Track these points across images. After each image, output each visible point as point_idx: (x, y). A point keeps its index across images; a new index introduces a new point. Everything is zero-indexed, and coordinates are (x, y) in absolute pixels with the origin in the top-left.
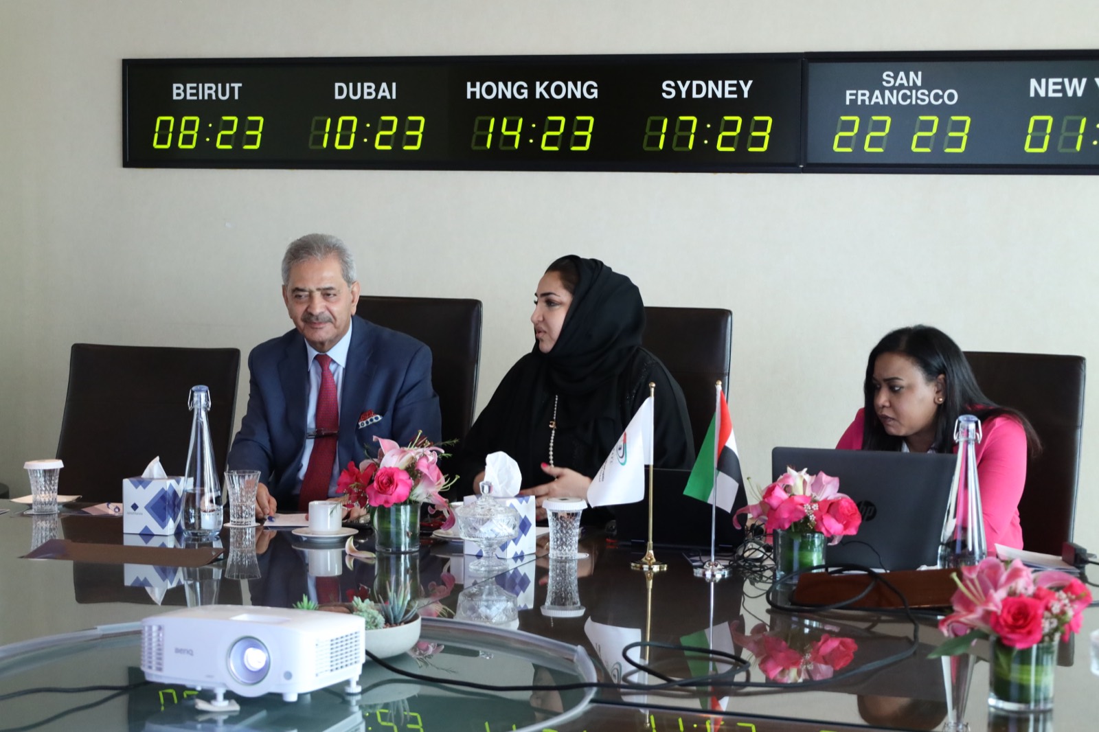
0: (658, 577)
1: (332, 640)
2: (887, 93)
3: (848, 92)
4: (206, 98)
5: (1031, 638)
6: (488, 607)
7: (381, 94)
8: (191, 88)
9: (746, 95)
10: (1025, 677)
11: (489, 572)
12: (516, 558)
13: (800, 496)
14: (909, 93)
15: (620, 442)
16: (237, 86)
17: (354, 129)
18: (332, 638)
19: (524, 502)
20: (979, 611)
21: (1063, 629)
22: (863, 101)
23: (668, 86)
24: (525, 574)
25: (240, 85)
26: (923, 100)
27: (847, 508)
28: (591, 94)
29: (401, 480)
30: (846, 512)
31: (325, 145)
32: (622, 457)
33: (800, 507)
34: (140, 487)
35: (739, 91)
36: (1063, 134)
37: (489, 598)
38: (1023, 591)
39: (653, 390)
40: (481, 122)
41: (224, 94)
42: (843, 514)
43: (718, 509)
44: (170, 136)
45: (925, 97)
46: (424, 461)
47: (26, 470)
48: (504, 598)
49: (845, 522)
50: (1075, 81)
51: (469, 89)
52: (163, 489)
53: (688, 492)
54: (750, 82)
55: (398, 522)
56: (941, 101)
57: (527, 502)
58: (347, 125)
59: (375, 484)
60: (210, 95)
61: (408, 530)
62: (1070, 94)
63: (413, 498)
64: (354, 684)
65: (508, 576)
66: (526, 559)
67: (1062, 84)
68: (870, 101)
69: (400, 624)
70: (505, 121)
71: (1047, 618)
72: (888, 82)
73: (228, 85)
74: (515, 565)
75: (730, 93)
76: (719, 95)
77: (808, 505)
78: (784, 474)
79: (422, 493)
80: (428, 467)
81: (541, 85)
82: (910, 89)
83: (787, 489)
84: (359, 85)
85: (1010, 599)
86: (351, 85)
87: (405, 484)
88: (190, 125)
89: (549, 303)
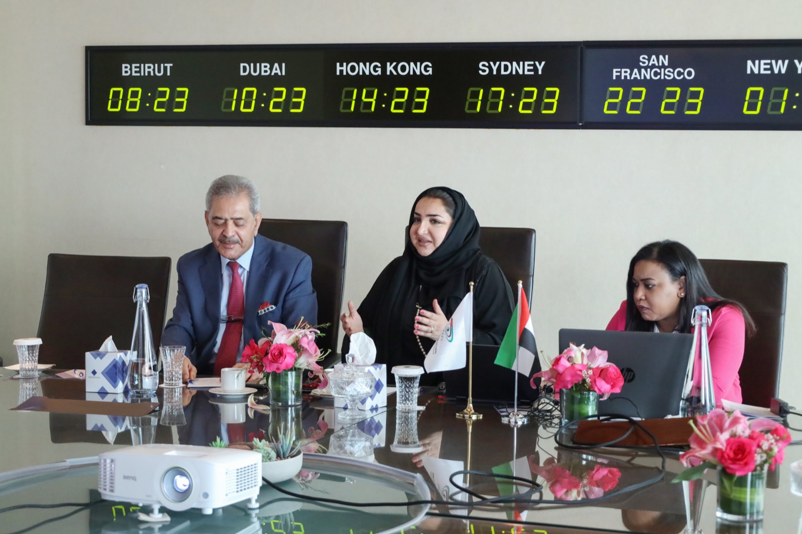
0: (476, 424)
1: (238, 470)
2: (643, 71)
3: (615, 70)
4: (146, 74)
5: (747, 468)
7: (274, 72)
8: (136, 67)
9: (540, 73)
10: (742, 496)
11: (353, 420)
12: (372, 410)
13: (579, 365)
14: (659, 71)
15: (448, 326)
16: (169, 65)
17: (254, 97)
18: (238, 468)
19: (378, 369)
20: (709, 448)
21: (770, 461)
22: (626, 77)
23: (484, 65)
24: (379, 422)
25: (172, 65)
26: (669, 76)
27: (613, 373)
28: (427, 71)
29: (289, 353)
30: (613, 376)
31: (233, 109)
32: (450, 336)
33: (579, 373)
34: (98, 358)
35: (535, 69)
36: (771, 101)
38: (741, 434)
39: (472, 287)
40: (347, 92)
41: (159, 72)
42: (611, 377)
43: (519, 374)
44: (120, 102)
45: (670, 74)
46: (305, 339)
47: (15, 346)
49: (612, 384)
50: (780, 62)
51: (338, 68)
52: (115, 359)
53: (497, 362)
54: (543, 63)
55: (286, 384)
56: (682, 77)
57: (380, 369)
58: (249, 94)
59: (269, 356)
60: (149, 72)
61: (293, 389)
62: (776, 71)
63: (297, 366)
64: (253, 502)
65: (367, 423)
66: (380, 411)
67: (771, 64)
68: (631, 77)
69: (287, 458)
70: (364, 91)
71: (759, 453)
72: (644, 63)
73: (162, 65)
74: (371, 415)
75: (529, 70)
76: (521, 72)
77: (585, 371)
78: (568, 349)
79: (304, 362)
80: (308, 344)
81: (390, 65)
82: (660, 68)
83: (569, 359)
84: (258, 65)
85: (732, 439)
86: (252, 65)
87: (291, 355)
88: (135, 94)
89: (434, 221)
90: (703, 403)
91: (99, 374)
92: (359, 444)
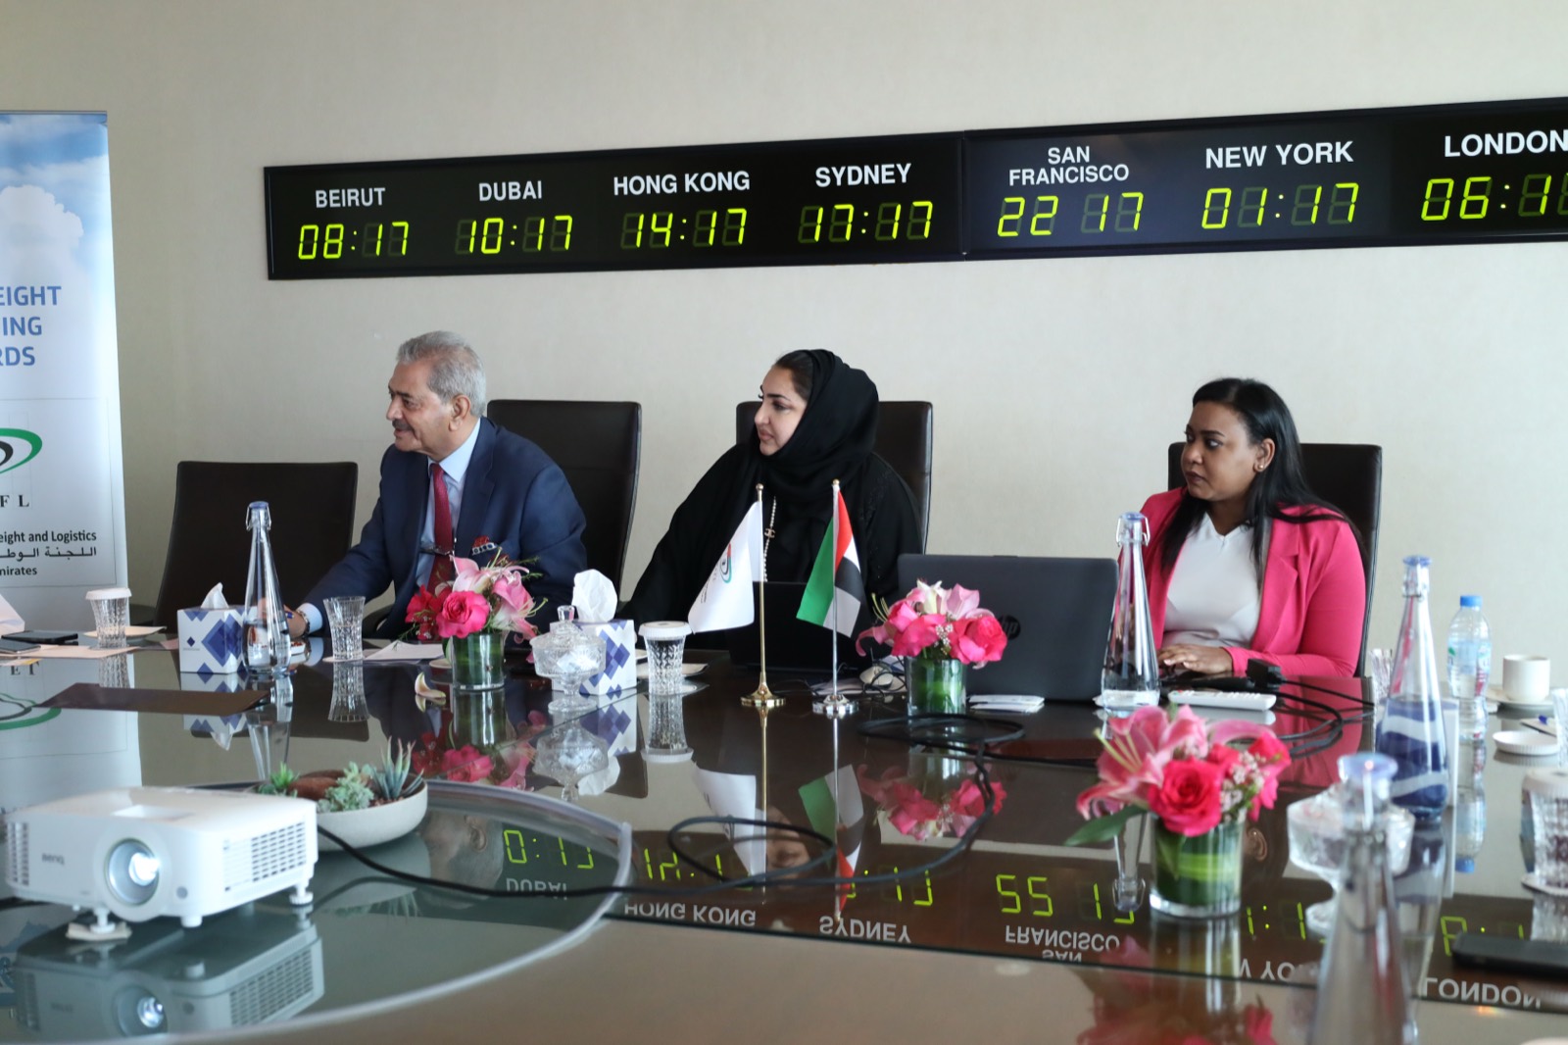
0: (774, 714)
1: (255, 839)
2: (1053, 171)
3: (1012, 172)
4: (350, 204)
5: (1205, 821)
6: (570, 755)
7: (526, 194)
8: (334, 195)
9: (904, 180)
10: (1199, 870)
11: (571, 713)
12: (610, 694)
13: (933, 615)
14: (1076, 170)
15: (724, 556)
16: (380, 190)
17: (500, 232)
18: (255, 836)
19: (619, 628)
20: (1133, 783)
21: (1249, 803)
22: (1028, 181)
23: (823, 173)
24: (623, 713)
25: (384, 189)
26: (1092, 177)
27: (988, 628)
28: (741, 184)
29: (477, 606)
30: (987, 633)
31: (471, 249)
32: (726, 573)
33: (931, 629)
34: (196, 619)
35: (897, 176)
36: (1243, 207)
37: (571, 744)
38: (1194, 751)
39: (760, 493)
40: (630, 219)
41: (367, 200)
42: (983, 635)
43: (839, 635)
44: (315, 245)
45: (1094, 174)
46: (503, 584)
47: (89, 601)
48: (590, 744)
49: (986, 646)
50: (1254, 149)
51: (617, 185)
52: (220, 621)
53: (801, 615)
54: (908, 166)
55: (477, 655)
56: (1110, 177)
57: (623, 627)
58: (494, 227)
59: (444, 612)
60: (353, 202)
61: (488, 663)
62: (1249, 163)
63: (494, 626)
64: (302, 891)
65: (601, 715)
66: (624, 695)
67: (1241, 153)
68: (1035, 181)
69: (398, 799)
70: (655, 217)
71: (1228, 790)
72: (1054, 159)
73: (371, 190)
74: (609, 702)
75: (888, 177)
76: (876, 180)
77: (940, 626)
78: (916, 589)
79: (502, 620)
80: (509, 591)
81: (690, 178)
82: (1077, 165)
83: (918, 608)
84: (504, 184)
85: (1177, 764)
86: (495, 185)
87: (479, 608)
88: (335, 234)
89: (778, 406)
90: (1140, 673)
91: (198, 644)
92: (581, 754)
